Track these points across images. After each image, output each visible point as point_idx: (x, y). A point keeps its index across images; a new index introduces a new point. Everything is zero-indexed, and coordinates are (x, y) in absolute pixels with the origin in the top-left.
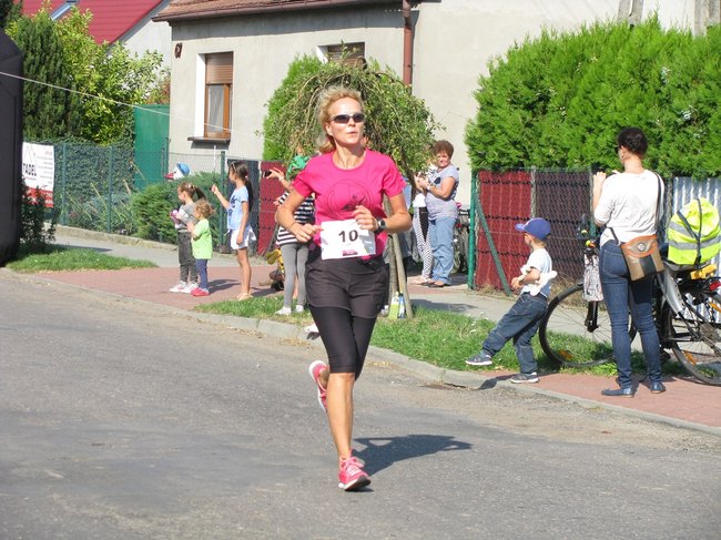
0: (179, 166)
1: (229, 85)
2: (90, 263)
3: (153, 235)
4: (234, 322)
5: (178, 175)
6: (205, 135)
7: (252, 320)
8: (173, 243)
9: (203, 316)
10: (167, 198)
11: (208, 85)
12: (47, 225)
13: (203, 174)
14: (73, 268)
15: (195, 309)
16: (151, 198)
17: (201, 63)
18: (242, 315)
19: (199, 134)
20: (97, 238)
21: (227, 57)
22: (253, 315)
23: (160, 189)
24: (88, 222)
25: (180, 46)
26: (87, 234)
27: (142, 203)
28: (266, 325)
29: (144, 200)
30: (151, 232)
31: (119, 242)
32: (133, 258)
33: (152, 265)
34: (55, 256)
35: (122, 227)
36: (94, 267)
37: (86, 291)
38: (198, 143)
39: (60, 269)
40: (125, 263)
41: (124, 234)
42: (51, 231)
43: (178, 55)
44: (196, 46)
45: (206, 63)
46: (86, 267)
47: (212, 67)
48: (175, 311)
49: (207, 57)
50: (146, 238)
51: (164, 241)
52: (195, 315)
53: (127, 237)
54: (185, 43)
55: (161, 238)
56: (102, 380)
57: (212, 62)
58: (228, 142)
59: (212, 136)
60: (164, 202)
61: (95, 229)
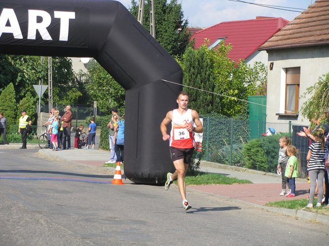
0: (270, 129)
1: (298, 85)
2: (217, 181)
3: (254, 167)
4: (285, 211)
5: (269, 134)
6: (286, 112)
7: (294, 210)
8: (264, 171)
9: (269, 208)
10: (261, 147)
11: (287, 85)
12: (196, 161)
13: (281, 133)
14: (207, 183)
15: (267, 205)
16: (253, 147)
17: (283, 73)
18: (289, 208)
19: (282, 112)
20: (225, 168)
21: (297, 70)
22: (295, 208)
23: (258, 141)
24: (221, 160)
25: (272, 64)
26: (219, 166)
27: (248, 149)
28: (301, 213)
29: (249, 148)
30: (252, 165)
31: (236, 170)
32: (240, 178)
33: (249, 182)
34: (198, 177)
35: (239, 162)
36: (219, 183)
37: (212, 196)
38: (281, 117)
39: (201, 184)
40: (235, 181)
41: (240, 166)
42: (198, 164)
43: (271, 69)
44: (281, 64)
45: (286, 73)
46: (214, 183)
47: (289, 75)
48: (256, 205)
49: (287, 70)
50: (250, 168)
51: (259, 170)
52: (266, 208)
53: (240, 168)
54: (275, 62)
55: (258, 168)
56: (205, 238)
57: (289, 73)
58: (297, 116)
59: (289, 113)
60: (259, 149)
61: (225, 163)
